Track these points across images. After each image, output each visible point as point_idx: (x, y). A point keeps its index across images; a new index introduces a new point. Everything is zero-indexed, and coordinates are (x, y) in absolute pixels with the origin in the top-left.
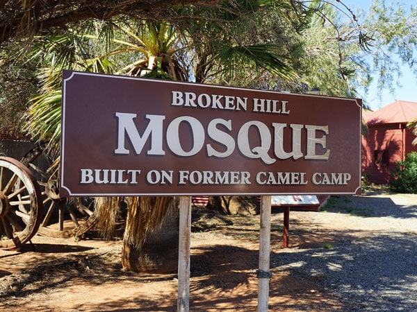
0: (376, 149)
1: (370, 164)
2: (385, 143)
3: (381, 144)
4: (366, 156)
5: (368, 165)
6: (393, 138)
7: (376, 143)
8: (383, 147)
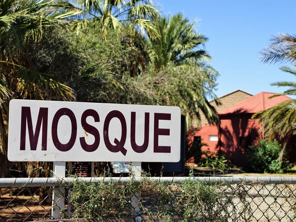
0: (240, 135)
1: (236, 149)
2: (247, 130)
3: (244, 131)
4: (233, 142)
5: (234, 150)
6: (254, 126)
7: (241, 131)
8: (246, 134)
